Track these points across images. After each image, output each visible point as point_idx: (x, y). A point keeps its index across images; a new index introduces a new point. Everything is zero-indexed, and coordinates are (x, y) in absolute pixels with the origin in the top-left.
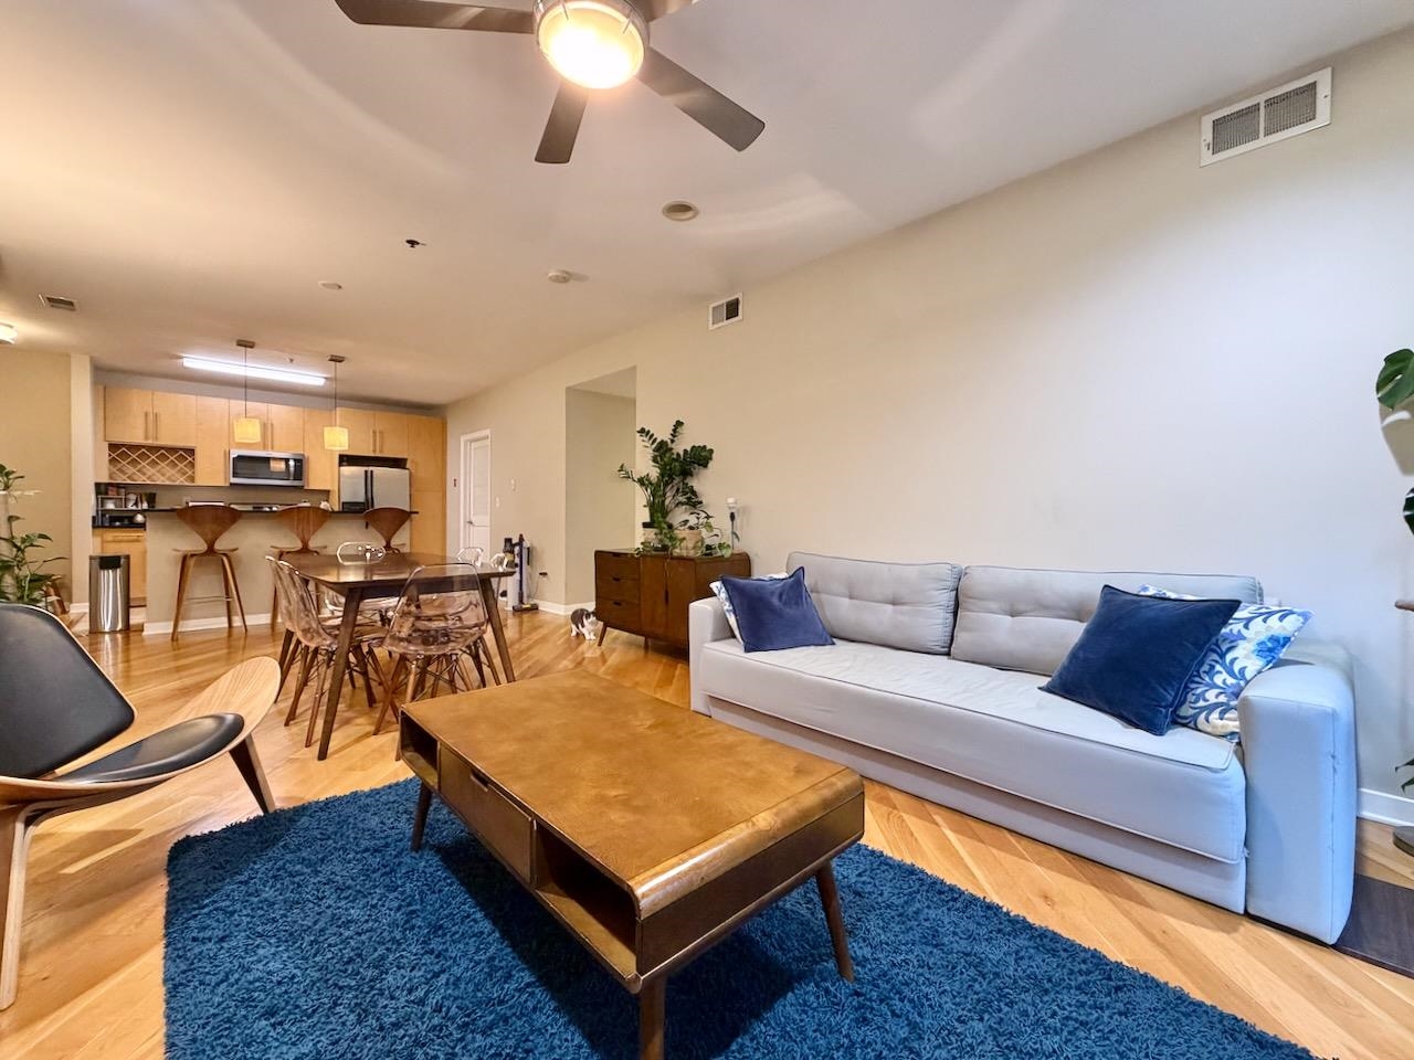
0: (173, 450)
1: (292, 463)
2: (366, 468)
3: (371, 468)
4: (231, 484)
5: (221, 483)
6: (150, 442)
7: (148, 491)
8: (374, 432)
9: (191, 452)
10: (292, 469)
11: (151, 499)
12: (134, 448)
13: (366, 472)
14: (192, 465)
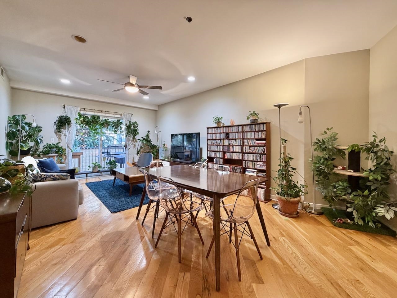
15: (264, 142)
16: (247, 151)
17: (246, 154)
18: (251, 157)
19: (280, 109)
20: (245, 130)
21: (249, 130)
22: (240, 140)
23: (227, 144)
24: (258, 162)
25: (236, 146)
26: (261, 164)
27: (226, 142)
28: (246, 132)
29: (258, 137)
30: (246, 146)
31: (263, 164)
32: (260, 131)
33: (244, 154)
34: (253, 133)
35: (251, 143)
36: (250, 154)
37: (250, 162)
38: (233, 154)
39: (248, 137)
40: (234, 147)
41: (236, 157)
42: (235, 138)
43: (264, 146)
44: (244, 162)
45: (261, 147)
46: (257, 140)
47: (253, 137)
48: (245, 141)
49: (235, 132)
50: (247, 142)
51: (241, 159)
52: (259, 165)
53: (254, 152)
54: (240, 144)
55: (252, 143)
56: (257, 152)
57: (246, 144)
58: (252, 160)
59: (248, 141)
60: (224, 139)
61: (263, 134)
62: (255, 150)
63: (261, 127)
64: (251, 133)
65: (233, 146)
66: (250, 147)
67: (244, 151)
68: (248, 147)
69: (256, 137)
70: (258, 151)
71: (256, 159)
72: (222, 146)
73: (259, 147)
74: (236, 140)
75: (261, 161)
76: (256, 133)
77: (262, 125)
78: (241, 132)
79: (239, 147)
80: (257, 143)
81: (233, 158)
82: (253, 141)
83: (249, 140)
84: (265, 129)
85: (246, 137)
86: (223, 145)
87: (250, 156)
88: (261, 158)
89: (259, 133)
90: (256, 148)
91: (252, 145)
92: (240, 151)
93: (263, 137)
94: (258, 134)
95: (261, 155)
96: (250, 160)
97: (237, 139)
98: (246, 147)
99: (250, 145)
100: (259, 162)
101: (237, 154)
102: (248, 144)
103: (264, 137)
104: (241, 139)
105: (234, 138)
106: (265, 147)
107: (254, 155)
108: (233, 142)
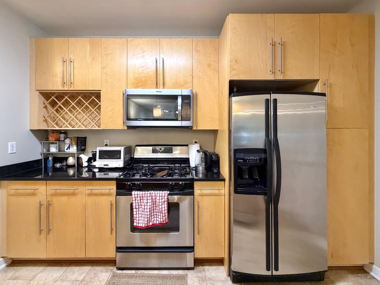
1: (180, 100)
5: (119, 126)
7: (76, 136)
10: (179, 107)
14: (99, 110)
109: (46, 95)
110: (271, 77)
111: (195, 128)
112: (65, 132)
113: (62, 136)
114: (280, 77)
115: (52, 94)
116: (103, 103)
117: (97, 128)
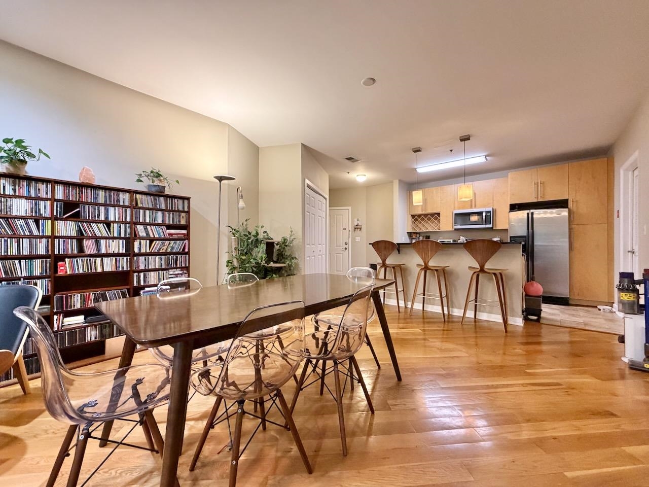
0: (432, 215)
1: (484, 214)
2: (528, 211)
3: (532, 211)
4: (455, 229)
5: (451, 229)
6: (424, 212)
7: (426, 235)
8: (537, 184)
9: (439, 214)
10: (484, 218)
11: (428, 237)
12: (419, 216)
13: (528, 214)
14: (439, 221)
15: (184, 232)
16: (143, 251)
17: (142, 258)
18: (155, 262)
19: (220, 182)
20: (140, 205)
21: (151, 206)
22: (122, 226)
23: (74, 234)
24: (170, 270)
25: (106, 238)
26: (177, 273)
27: (67, 228)
28: (140, 208)
29: (171, 223)
30: (143, 238)
31: (181, 272)
32: (176, 211)
33: (135, 258)
34: (160, 214)
35: (154, 232)
36: (153, 257)
37: (152, 273)
38: (98, 260)
39: (147, 221)
40: (103, 242)
41: (109, 265)
42: (107, 218)
43: (184, 240)
44: (135, 274)
45: (178, 242)
46: (169, 227)
47: (159, 221)
48: (140, 228)
49: (105, 205)
50: (143, 230)
51: (125, 269)
52: (173, 276)
53: (161, 251)
54: (122, 235)
55: (159, 234)
56: (169, 250)
57: (142, 233)
58: (157, 267)
59: (146, 229)
60: (57, 219)
61: (181, 217)
62: (165, 248)
63: (179, 205)
64: (154, 212)
65: (97, 239)
66: (151, 241)
67: (136, 250)
68: (148, 241)
69: (167, 222)
70: (172, 248)
71: (168, 264)
72: (44, 240)
73: (173, 242)
74: (108, 224)
75: (178, 266)
76: (166, 213)
77: (181, 202)
78: (128, 207)
79: (121, 241)
80: (170, 234)
81: (99, 270)
82: (160, 230)
83: (149, 227)
84: (186, 209)
85: (141, 221)
86: (53, 237)
87: (153, 260)
88: (178, 262)
89: (173, 214)
90: (167, 243)
91: (157, 236)
92: (123, 251)
93: (183, 222)
94: (171, 215)
95: (179, 256)
96: (153, 267)
97: (114, 222)
98: (142, 241)
99: (152, 236)
100: (173, 270)
101: (114, 259)
102: (148, 234)
103: (185, 223)
104: (125, 223)
105: (102, 218)
106: (186, 241)
107: (163, 257)
108: (99, 230)
109: (413, 216)
110: (535, 201)
111: (494, 228)
112: (419, 233)
113: (418, 235)
114: (540, 200)
115: (416, 215)
116: (441, 218)
117: (438, 230)
